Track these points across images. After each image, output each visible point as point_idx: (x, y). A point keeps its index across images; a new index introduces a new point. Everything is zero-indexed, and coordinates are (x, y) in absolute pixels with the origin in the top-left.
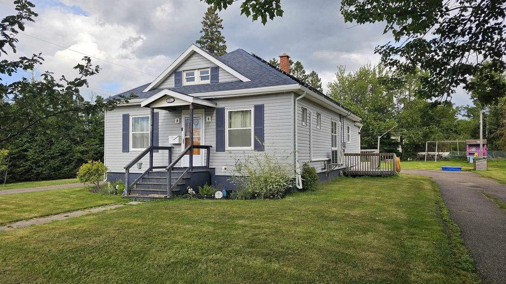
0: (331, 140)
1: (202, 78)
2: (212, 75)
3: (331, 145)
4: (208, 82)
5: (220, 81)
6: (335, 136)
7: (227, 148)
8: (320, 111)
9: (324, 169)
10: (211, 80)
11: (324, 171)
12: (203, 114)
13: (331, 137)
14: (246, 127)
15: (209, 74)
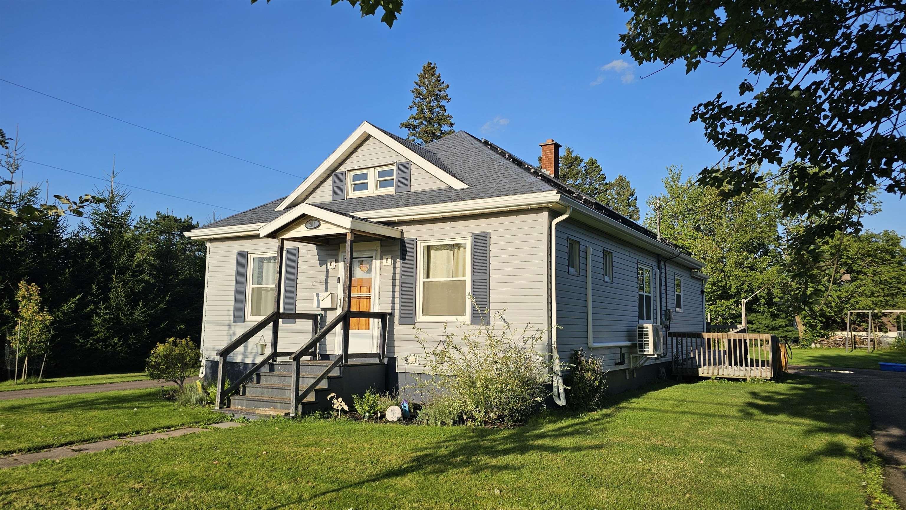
0: (637, 305)
1: (382, 184)
2: (398, 179)
3: (637, 314)
4: (391, 190)
5: (413, 189)
6: (648, 298)
7: (420, 317)
8: (610, 246)
9: (622, 363)
10: (398, 186)
11: (621, 367)
12: (376, 250)
13: (637, 299)
14: (457, 276)
15: (394, 177)
